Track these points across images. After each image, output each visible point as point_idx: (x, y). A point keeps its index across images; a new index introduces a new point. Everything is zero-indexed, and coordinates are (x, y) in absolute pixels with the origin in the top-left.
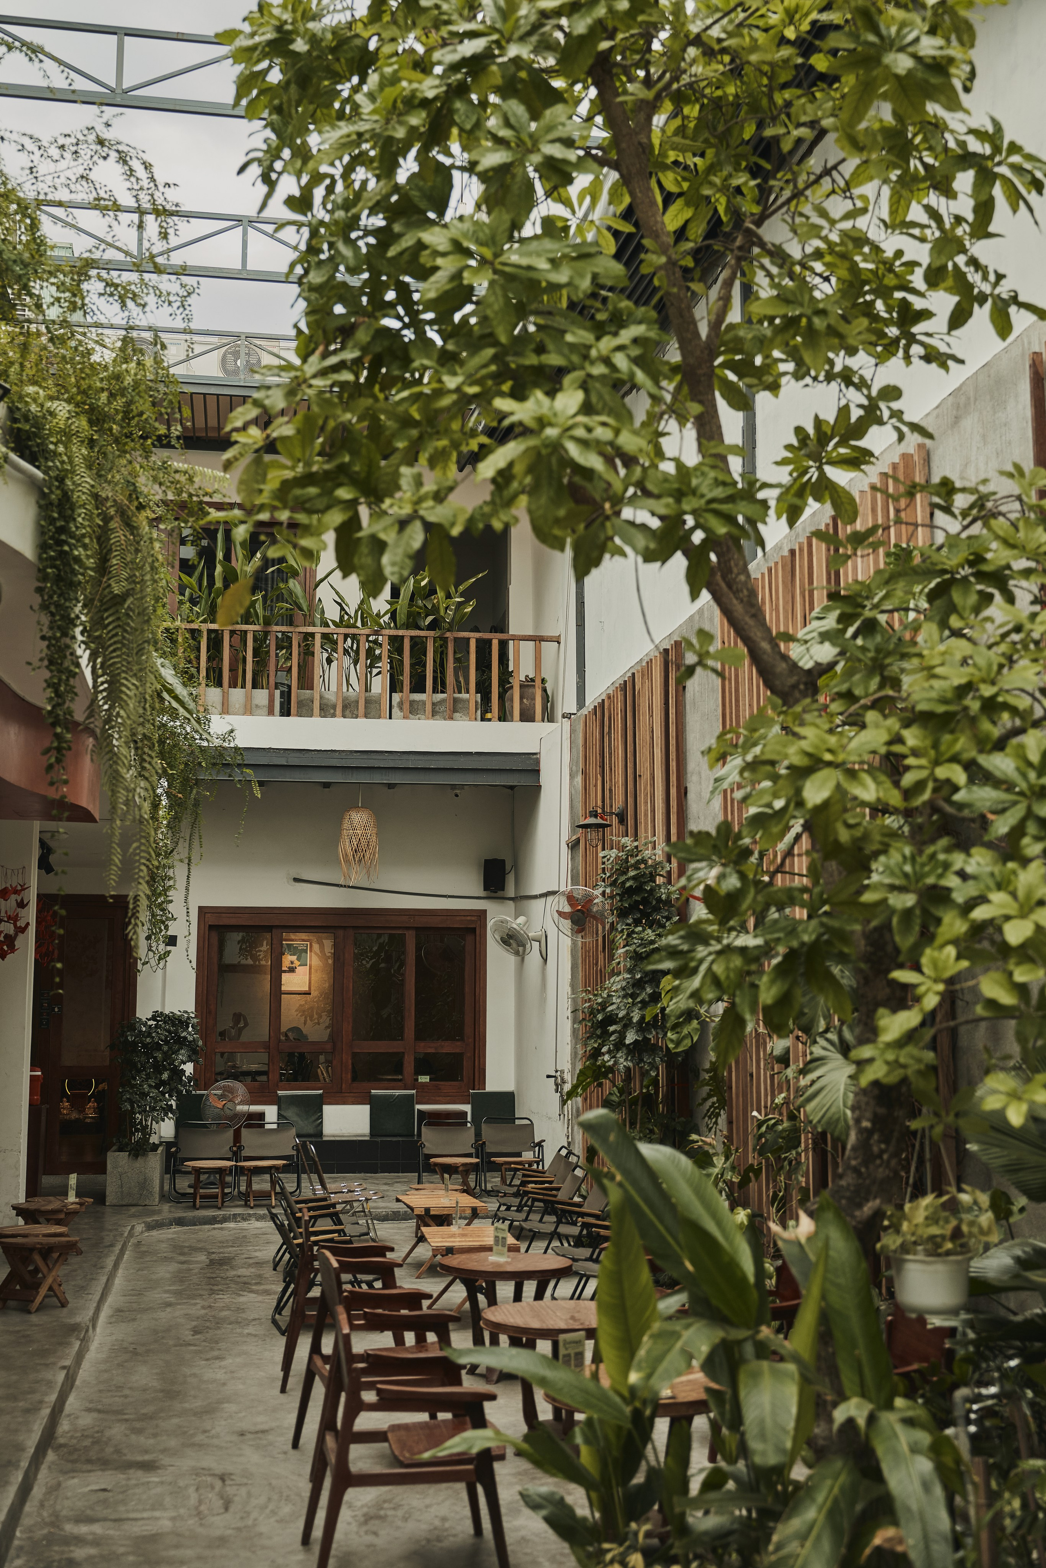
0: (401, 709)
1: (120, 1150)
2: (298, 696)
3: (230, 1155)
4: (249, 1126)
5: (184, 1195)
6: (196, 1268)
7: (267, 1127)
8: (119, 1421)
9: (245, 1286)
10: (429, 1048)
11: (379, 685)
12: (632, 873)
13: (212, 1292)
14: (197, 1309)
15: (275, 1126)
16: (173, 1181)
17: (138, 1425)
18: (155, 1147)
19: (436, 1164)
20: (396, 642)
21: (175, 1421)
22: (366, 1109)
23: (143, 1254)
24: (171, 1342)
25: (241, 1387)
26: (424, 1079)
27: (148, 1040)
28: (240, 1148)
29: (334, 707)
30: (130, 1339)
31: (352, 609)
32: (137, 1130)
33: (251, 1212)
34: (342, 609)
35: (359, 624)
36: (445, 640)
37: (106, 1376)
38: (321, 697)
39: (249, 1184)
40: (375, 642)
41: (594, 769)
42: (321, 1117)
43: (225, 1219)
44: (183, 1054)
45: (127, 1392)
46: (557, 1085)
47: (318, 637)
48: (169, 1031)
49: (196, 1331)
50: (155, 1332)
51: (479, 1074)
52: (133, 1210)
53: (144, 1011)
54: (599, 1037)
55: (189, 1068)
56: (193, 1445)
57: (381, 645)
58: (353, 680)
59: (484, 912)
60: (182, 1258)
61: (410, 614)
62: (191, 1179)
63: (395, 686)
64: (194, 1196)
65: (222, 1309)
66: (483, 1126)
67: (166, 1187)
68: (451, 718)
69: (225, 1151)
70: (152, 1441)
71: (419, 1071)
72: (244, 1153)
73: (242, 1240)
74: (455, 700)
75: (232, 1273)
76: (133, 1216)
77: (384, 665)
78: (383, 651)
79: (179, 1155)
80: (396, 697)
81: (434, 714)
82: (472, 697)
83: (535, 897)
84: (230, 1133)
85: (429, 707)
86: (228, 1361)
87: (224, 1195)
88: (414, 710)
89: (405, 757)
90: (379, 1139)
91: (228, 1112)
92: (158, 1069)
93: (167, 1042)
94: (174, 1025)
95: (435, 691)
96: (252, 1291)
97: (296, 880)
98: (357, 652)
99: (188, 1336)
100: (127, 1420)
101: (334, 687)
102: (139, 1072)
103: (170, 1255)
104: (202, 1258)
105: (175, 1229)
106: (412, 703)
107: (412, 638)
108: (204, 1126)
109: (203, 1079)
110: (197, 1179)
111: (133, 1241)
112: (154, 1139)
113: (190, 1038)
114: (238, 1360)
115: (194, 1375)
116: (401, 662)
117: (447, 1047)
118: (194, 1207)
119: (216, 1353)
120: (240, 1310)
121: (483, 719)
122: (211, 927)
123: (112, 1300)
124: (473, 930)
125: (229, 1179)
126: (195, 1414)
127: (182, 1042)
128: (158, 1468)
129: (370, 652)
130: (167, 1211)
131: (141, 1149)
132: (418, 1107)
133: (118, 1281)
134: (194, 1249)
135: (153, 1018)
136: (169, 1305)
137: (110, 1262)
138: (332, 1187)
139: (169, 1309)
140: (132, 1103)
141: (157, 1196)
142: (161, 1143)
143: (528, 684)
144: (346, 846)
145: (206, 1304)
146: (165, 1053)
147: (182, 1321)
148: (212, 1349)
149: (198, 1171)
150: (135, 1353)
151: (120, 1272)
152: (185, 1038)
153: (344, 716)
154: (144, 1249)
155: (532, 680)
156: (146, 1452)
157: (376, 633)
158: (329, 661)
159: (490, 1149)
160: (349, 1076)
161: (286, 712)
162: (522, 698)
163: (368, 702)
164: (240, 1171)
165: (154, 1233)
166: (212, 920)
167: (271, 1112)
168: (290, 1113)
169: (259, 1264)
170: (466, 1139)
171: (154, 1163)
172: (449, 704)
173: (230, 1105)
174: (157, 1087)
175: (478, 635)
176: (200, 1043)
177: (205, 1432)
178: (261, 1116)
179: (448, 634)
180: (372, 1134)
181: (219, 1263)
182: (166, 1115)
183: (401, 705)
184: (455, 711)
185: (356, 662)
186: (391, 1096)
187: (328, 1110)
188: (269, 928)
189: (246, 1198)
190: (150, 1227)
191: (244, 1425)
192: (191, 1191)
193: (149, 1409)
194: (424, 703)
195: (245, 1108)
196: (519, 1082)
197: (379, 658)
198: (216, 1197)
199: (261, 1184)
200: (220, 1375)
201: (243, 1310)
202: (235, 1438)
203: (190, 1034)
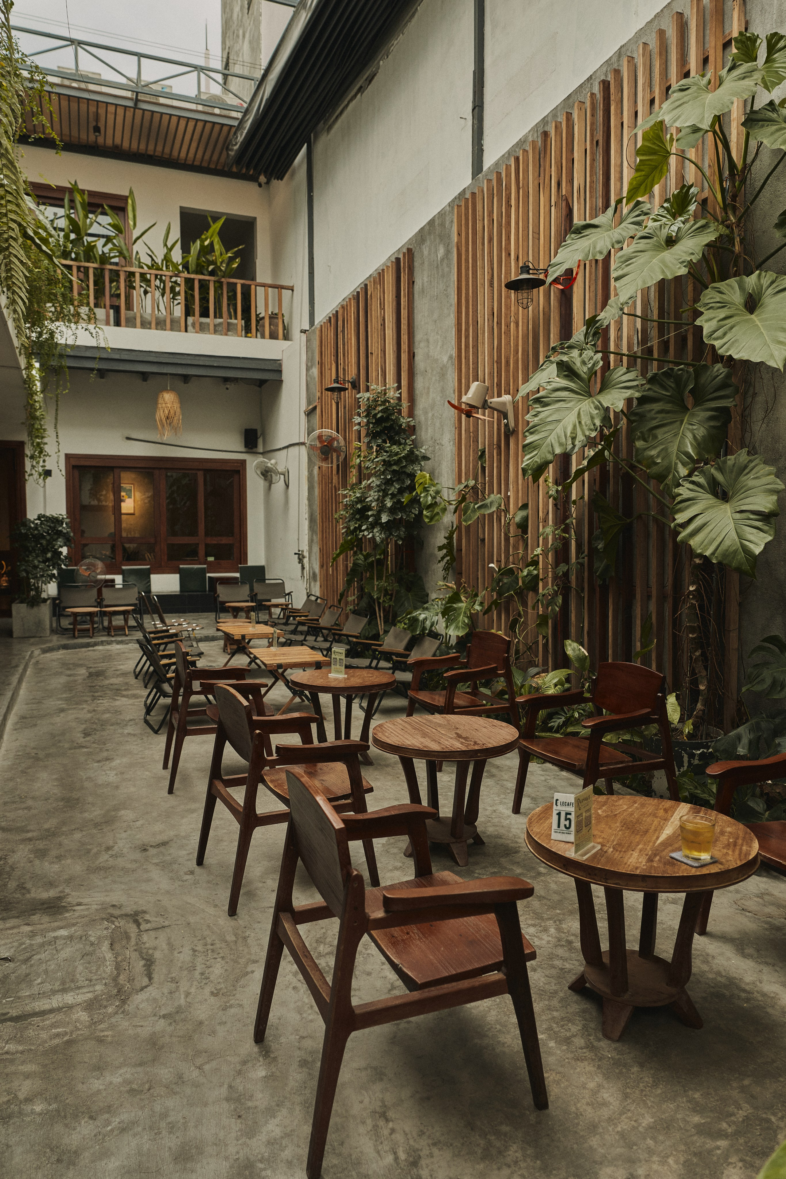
0: (194, 327)
1: (22, 602)
2: (126, 314)
3: (96, 604)
4: (106, 586)
5: (66, 629)
6: (79, 679)
7: (117, 586)
8: (24, 840)
9: (117, 692)
10: (214, 541)
11: (178, 311)
12: (380, 408)
13: (94, 698)
14: (84, 713)
15: (121, 586)
16: (58, 621)
17: (41, 845)
18: (45, 601)
19: (229, 607)
20: (189, 282)
21: (78, 836)
22: (177, 576)
23: (41, 669)
24: (67, 745)
25: (132, 789)
26: (211, 559)
27: (36, 532)
28: (102, 600)
29: (150, 323)
30: (32, 745)
31: (159, 261)
32: (32, 590)
33: (113, 639)
34: (153, 260)
35: (164, 268)
36: (221, 283)
37: (11, 784)
38: (141, 317)
39: (110, 622)
40: (175, 282)
41: (329, 359)
42: (150, 581)
43: (96, 644)
44: (60, 542)
45: (30, 803)
46: (299, 558)
47: (137, 276)
48: (50, 526)
49: (86, 734)
50: (53, 736)
51: (243, 556)
52: (32, 640)
53: (32, 514)
54: (358, 520)
55: (64, 550)
56: (99, 869)
57: (179, 285)
58: (162, 307)
59: (245, 461)
60: (69, 672)
61: (198, 265)
62: (71, 619)
63: (188, 312)
64: (74, 630)
65: (104, 712)
66: (255, 585)
67: (54, 625)
68: (226, 335)
69: (92, 601)
70: (56, 867)
71: (208, 555)
72: (105, 603)
73: (108, 658)
74: (229, 324)
75: (107, 682)
76: (32, 644)
77: (181, 298)
78: (181, 289)
79: (62, 605)
80: (190, 320)
81: (215, 332)
82: (239, 322)
83: (280, 449)
84: (94, 592)
85: (212, 327)
86: (116, 762)
87: (94, 629)
88: (203, 328)
89: (197, 358)
90: (186, 594)
91: (92, 578)
92: (45, 551)
93: (47, 533)
94: (53, 522)
95: (215, 317)
96: (124, 696)
97: (128, 438)
98: (164, 289)
99: (79, 738)
100: (30, 839)
101: (149, 310)
102: (31, 552)
103: (60, 670)
104: (83, 671)
105: (62, 652)
106: (201, 324)
107: (200, 280)
108: (77, 587)
109: (75, 558)
110: (75, 620)
111: (33, 661)
112: (44, 595)
113: (65, 531)
114: (124, 760)
115: (89, 778)
116: (193, 296)
117: (224, 540)
118: (74, 637)
119: (105, 754)
120: (117, 712)
121: (246, 337)
122: (74, 467)
123: (17, 709)
124: (238, 472)
125: (96, 619)
126: (96, 825)
127: (60, 534)
128: (65, 909)
129: (172, 289)
130: (55, 640)
131: (36, 601)
132: (208, 575)
133: (22, 692)
134: (77, 665)
135: (39, 518)
136: (62, 710)
137: (15, 679)
138: (167, 621)
139: (62, 715)
140: (27, 573)
141: (48, 632)
142: (49, 599)
143: (273, 317)
144: (160, 414)
145: (91, 708)
146: (48, 541)
147: (74, 724)
148: (101, 750)
149: (75, 615)
150: (37, 759)
151: (24, 685)
152: (61, 531)
153: (157, 329)
154: (40, 666)
155: (276, 314)
156: (51, 884)
157: (176, 276)
158: (146, 292)
159: (259, 597)
160: (166, 558)
161: (118, 324)
162: (270, 325)
163: (172, 321)
164: (105, 614)
165: (48, 655)
166: (74, 462)
167: (118, 579)
168: (132, 580)
169: (124, 674)
170: (245, 591)
171: (45, 611)
172: (225, 326)
173: (93, 574)
174: (44, 562)
175: (242, 281)
176: (72, 534)
177: (108, 849)
178: (113, 581)
179: (223, 280)
180: (181, 591)
181: (96, 675)
182: (51, 580)
183: (193, 325)
184: (228, 330)
185: (163, 295)
186: (192, 568)
187: (154, 577)
188: (112, 468)
189: (109, 630)
190: (44, 651)
191: (144, 837)
192: (72, 627)
193: (50, 824)
194: (208, 324)
195: (102, 577)
196: (268, 559)
197: (179, 293)
198: (88, 630)
199: (118, 621)
200: (112, 777)
201: (120, 712)
202: (138, 855)
203: (64, 528)
